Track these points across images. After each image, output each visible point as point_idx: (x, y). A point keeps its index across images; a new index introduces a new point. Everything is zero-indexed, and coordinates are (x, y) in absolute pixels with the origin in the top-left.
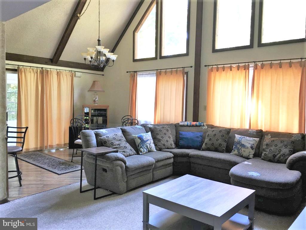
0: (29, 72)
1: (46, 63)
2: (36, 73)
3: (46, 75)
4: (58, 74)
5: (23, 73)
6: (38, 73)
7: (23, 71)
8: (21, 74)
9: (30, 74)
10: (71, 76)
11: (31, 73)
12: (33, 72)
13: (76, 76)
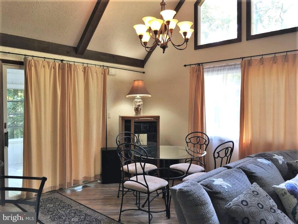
0: (43, 67)
1: (68, 54)
2: (54, 68)
3: (68, 71)
4: (85, 70)
5: (33, 68)
6: (56, 68)
7: (33, 65)
8: (30, 69)
9: (45, 69)
10: (102, 73)
11: (46, 67)
12: (49, 66)
13: (110, 73)
